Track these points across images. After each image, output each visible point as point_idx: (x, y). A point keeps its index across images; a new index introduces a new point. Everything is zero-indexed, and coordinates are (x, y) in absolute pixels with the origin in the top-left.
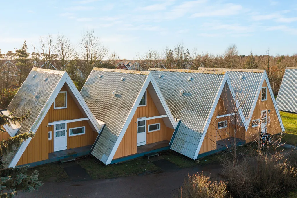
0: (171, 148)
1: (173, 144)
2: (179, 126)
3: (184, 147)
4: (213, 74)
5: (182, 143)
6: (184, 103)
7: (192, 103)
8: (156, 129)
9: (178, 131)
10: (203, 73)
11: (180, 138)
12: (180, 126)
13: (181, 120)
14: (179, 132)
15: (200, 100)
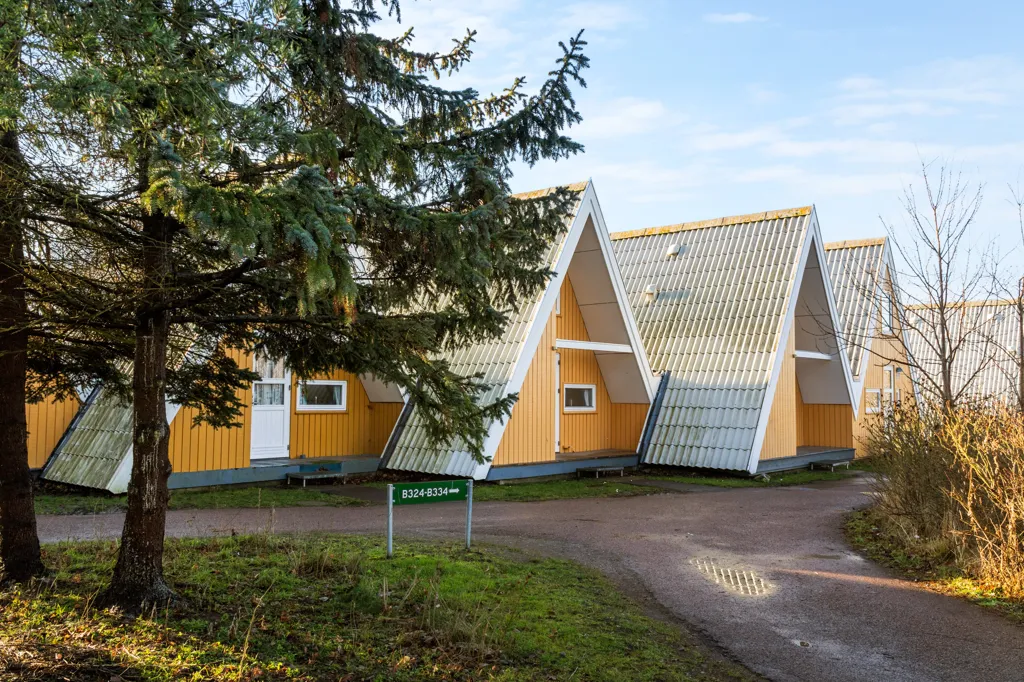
0: (647, 461)
1: (651, 446)
2: (665, 389)
3: (704, 444)
4: (761, 221)
5: (691, 437)
6: (666, 320)
7: (700, 316)
8: (583, 404)
9: (664, 403)
10: (721, 226)
11: (680, 422)
12: (668, 392)
13: (669, 372)
14: (670, 409)
15: (731, 301)
